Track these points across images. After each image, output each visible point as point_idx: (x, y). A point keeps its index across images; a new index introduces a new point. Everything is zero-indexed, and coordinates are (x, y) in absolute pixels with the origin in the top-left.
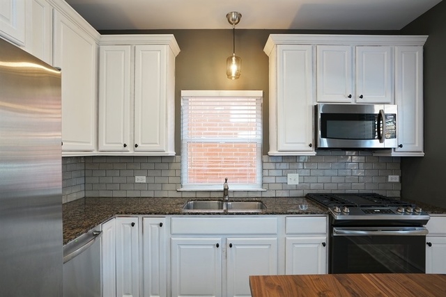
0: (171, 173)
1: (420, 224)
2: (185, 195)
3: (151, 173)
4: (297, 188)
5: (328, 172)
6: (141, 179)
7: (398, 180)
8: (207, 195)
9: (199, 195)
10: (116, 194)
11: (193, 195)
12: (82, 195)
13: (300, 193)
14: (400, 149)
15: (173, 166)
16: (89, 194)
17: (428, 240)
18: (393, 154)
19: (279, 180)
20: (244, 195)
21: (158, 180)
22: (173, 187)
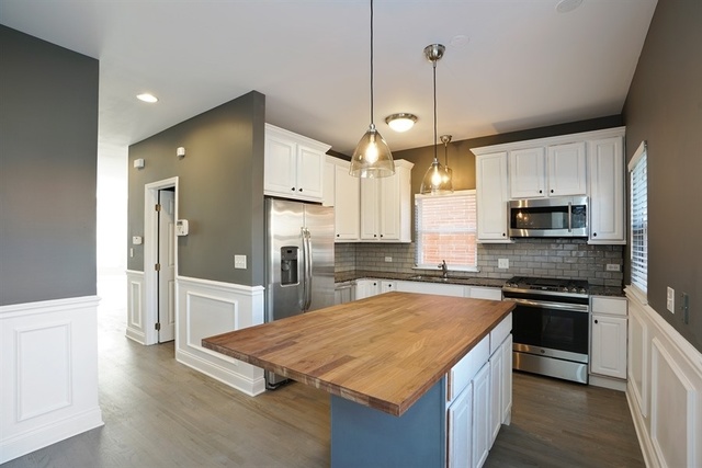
0: (409, 255)
1: (585, 301)
2: (418, 272)
3: (396, 255)
4: (507, 272)
5: (537, 259)
6: (389, 259)
7: (618, 269)
8: (433, 273)
9: (428, 273)
10: (373, 269)
11: (423, 273)
12: (354, 268)
13: (510, 276)
14: (594, 238)
15: (410, 250)
16: (358, 268)
17: (595, 318)
18: (589, 242)
19: (490, 264)
20: (461, 275)
21: (400, 260)
22: (409, 265)
